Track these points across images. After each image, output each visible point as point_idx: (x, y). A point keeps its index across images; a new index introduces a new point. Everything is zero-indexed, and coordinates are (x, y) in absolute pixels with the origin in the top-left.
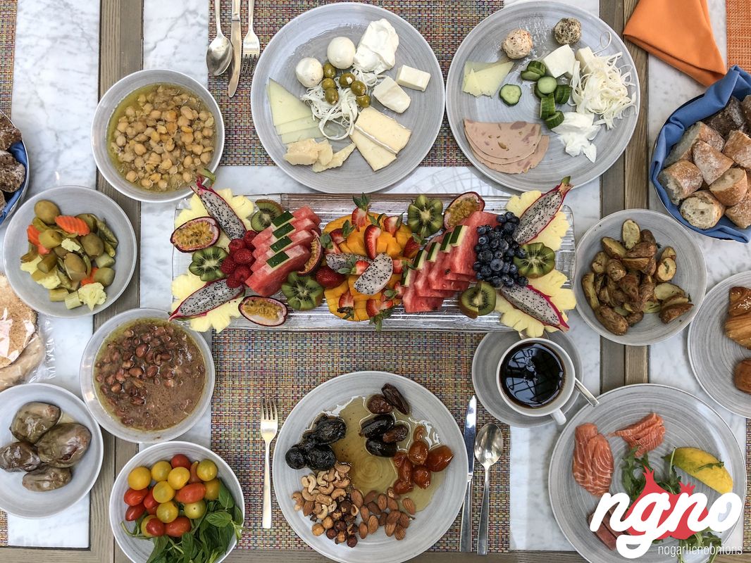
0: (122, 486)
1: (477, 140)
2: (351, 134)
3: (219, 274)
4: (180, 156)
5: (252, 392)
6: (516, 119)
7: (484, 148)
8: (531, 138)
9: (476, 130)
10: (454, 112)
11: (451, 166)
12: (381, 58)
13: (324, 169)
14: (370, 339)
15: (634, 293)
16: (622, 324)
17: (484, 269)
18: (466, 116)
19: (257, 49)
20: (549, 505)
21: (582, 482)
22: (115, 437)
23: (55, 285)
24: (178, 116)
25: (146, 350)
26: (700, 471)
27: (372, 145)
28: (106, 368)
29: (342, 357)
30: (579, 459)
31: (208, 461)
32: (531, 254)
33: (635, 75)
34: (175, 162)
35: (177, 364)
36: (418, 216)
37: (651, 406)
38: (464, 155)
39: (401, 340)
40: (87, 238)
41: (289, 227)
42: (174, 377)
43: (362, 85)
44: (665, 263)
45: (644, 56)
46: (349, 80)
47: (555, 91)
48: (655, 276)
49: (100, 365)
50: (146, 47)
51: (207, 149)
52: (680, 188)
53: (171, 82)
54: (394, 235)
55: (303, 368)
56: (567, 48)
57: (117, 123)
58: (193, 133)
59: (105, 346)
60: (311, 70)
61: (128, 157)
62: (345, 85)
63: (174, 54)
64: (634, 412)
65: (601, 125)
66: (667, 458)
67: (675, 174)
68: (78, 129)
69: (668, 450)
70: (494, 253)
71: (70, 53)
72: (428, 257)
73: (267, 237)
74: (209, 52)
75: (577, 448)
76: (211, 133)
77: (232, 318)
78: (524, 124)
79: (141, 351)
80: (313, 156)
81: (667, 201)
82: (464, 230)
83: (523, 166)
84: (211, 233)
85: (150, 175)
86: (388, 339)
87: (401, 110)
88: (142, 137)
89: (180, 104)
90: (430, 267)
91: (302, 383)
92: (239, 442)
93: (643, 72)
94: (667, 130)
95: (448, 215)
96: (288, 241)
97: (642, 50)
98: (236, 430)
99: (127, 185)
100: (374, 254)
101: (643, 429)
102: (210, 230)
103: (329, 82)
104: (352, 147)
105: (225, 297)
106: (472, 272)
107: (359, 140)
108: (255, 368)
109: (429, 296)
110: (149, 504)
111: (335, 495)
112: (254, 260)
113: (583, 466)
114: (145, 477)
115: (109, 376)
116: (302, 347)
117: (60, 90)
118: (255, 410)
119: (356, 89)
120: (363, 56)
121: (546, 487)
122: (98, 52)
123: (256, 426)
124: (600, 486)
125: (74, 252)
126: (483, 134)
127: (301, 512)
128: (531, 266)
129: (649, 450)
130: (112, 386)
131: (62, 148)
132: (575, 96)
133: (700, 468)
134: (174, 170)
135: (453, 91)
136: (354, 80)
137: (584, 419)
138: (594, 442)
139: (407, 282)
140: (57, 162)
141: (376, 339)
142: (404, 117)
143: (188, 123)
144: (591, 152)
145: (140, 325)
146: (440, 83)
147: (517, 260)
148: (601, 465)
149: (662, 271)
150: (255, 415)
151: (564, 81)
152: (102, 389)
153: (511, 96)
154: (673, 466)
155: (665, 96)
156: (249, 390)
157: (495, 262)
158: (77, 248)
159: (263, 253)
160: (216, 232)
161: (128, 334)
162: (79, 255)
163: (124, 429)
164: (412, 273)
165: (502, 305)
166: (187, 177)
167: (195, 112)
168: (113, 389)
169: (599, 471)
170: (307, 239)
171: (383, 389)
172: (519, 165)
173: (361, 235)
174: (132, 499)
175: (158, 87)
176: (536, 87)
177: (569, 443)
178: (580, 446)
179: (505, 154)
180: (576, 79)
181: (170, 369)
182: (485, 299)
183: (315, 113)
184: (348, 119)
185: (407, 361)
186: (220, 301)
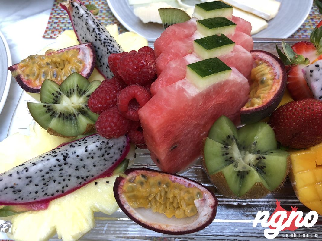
84: (81, 62)
102: (80, 59)
105: (89, 162)
160: (89, 60)
186: (78, 173)
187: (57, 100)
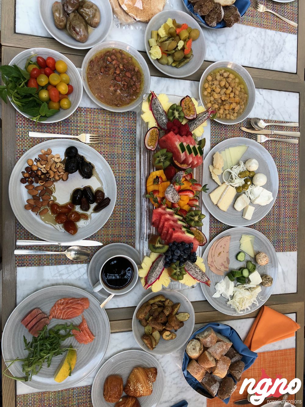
0: (57, 57)
1: (222, 242)
2: (226, 183)
3: (171, 118)
4: (218, 103)
5: (104, 130)
6: (230, 260)
7: (219, 245)
8: (223, 266)
9: (227, 241)
10: (234, 231)
11: (210, 230)
12: (257, 198)
13: (211, 171)
14: (130, 192)
15: (160, 320)
16: (142, 316)
17: (175, 247)
18: (232, 237)
19: (261, 141)
20: (43, 287)
21: (58, 304)
22: (85, 56)
23: (161, 34)
24: (236, 103)
25: (129, 77)
26: (68, 364)
27: (221, 194)
28: (119, 55)
29: (122, 177)
30: (71, 301)
31: (70, 105)
32: (180, 269)
33: (249, 312)
34: (216, 100)
35: (122, 93)
36: (196, 215)
37: (98, 335)
38: (215, 236)
39: (130, 207)
40: (183, 53)
41: (196, 154)
42: (115, 91)
43: (247, 189)
44: (170, 334)
45: (254, 316)
46: (249, 183)
47: (243, 277)
48: (165, 330)
49: (121, 52)
50: (260, 90)
51: (221, 116)
52: (206, 337)
53: (249, 101)
54: (188, 204)
55: (116, 157)
56: (261, 281)
57: (233, 74)
58: (228, 110)
59: (130, 56)
60: (254, 166)
61: (218, 77)
62: (246, 181)
63: (258, 103)
64: (95, 327)
65: (228, 299)
66: (71, 346)
67: (212, 334)
68: (226, 54)
69: (75, 347)
70: (182, 251)
71: (258, 54)
72: (180, 220)
73: (192, 143)
74: (260, 119)
75: (77, 300)
76: (228, 118)
77: (147, 123)
78: (229, 263)
79: (128, 74)
80: (217, 166)
81: (198, 333)
82: (192, 237)
83: (211, 264)
85: (210, 88)
86: (130, 201)
87: (236, 206)
88: (227, 85)
89: (240, 104)
90: (175, 221)
91: (109, 157)
92: (77, 122)
93: (248, 316)
94: (228, 329)
95: (195, 229)
96: (190, 153)
97: (257, 315)
98: (84, 121)
99: (206, 76)
100: (180, 194)
101: (87, 332)
102: (191, 115)
103: (248, 173)
104: (219, 183)
105: (161, 120)
106: (172, 241)
107: (223, 187)
108: (116, 133)
109: (162, 220)
110: (47, 70)
111: (51, 172)
112: (182, 136)
113: (67, 303)
114: (62, 70)
115: (116, 56)
116: (127, 157)
117: (243, 47)
118: (94, 131)
119: (245, 186)
120: (259, 189)
121: (53, 285)
122: (258, 67)
123: (86, 132)
124: (57, 313)
125: (177, 46)
126: (225, 245)
127: (41, 153)
128: (176, 269)
129: (75, 337)
130: (110, 57)
131: (218, 45)
132: (241, 286)
133: (69, 364)
134: (212, 99)
135: (243, 230)
136: (249, 185)
137: (92, 302)
138: (80, 308)
139: (168, 210)
140: (212, 42)
141: (130, 195)
142: (232, 208)
143: (234, 107)
144: (217, 295)
145: (141, 75)
146: (246, 225)
147: (178, 262)
148: (68, 313)
149: (167, 333)
150: (91, 131)
151: (247, 280)
152: (108, 52)
153: (241, 257)
154: (68, 350)
155: (238, 327)
156: (105, 129)
157: (179, 252)
158: (179, 48)
159: (185, 141)
160: (190, 118)
161: (136, 69)
162: (175, 49)
163: (88, 61)
164: (172, 212)
165: (154, 256)
166: (209, 105)
167: (237, 111)
168: (109, 58)
169: (65, 312)
170: (188, 162)
171: (108, 198)
172: (211, 262)
173: (189, 188)
174: (50, 61)
175: (247, 94)
176: (244, 268)
177: (79, 295)
178: (78, 301)
179: (216, 255)
180: (247, 286)
181: (119, 88)
182: (159, 248)
183: (234, 167)
184: (232, 182)
185: (120, 210)
186: (158, 118)
187: (177, 110)
